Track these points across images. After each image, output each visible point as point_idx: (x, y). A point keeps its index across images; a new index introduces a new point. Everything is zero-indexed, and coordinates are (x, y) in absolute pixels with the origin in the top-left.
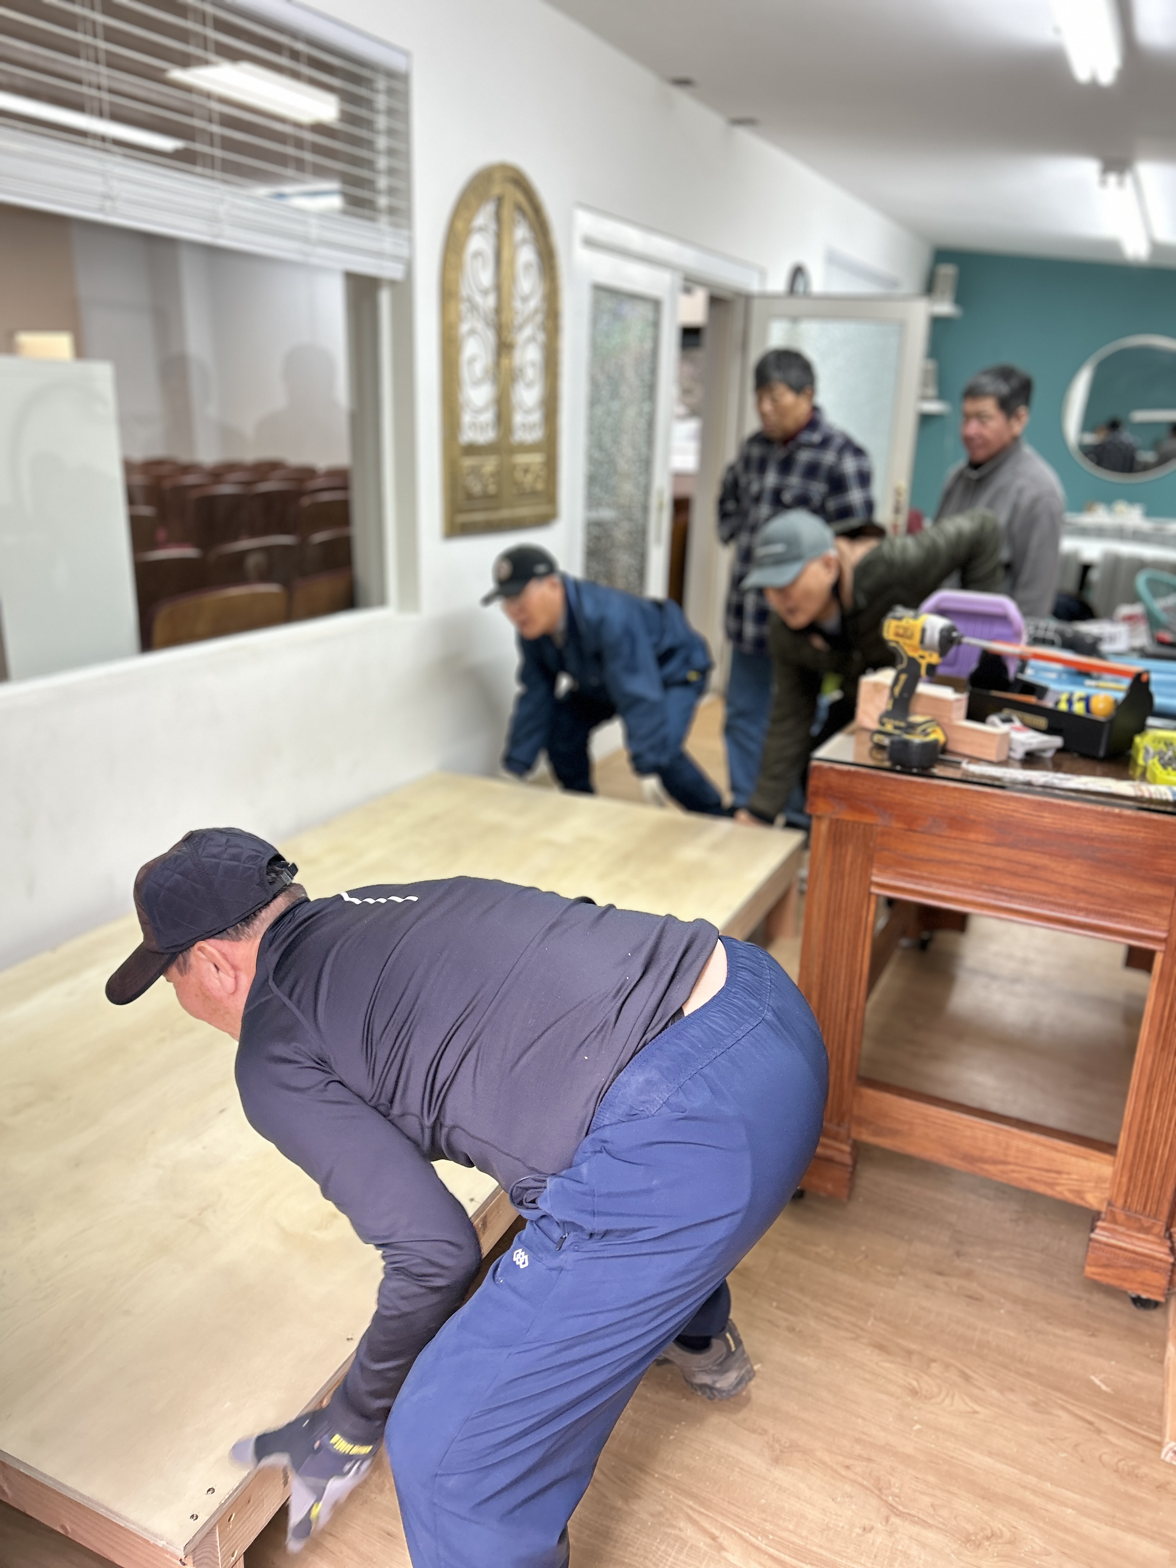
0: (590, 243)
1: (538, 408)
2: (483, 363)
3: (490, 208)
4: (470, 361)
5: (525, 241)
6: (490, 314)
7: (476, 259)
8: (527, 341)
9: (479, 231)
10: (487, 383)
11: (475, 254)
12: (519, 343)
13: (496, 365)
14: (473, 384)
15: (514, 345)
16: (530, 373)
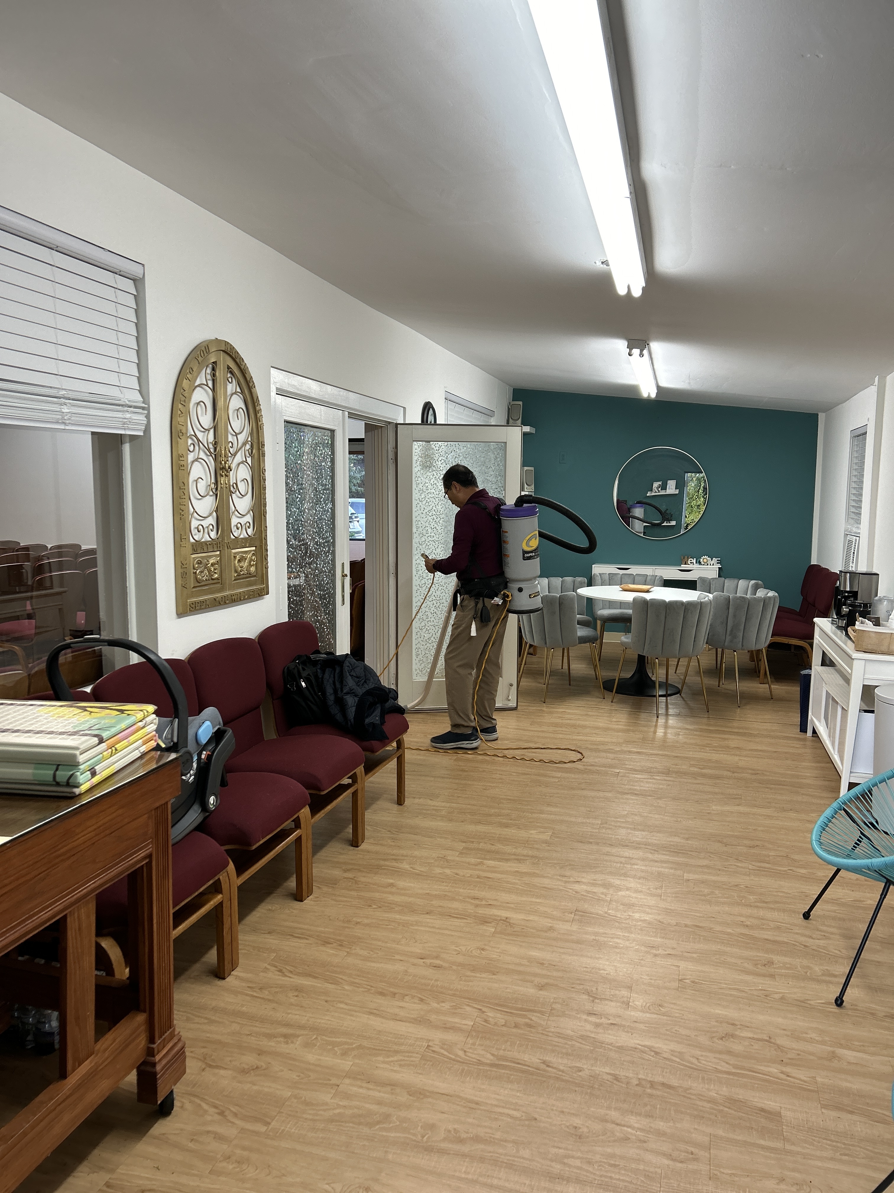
0: (281, 392)
1: (249, 512)
2: (207, 482)
3: (209, 371)
4: (196, 481)
5: (236, 393)
6: (211, 446)
7: (199, 407)
8: (239, 464)
9: (201, 387)
10: (211, 496)
11: (198, 404)
12: (233, 466)
13: (216, 483)
14: (201, 497)
15: (229, 467)
16: (242, 487)
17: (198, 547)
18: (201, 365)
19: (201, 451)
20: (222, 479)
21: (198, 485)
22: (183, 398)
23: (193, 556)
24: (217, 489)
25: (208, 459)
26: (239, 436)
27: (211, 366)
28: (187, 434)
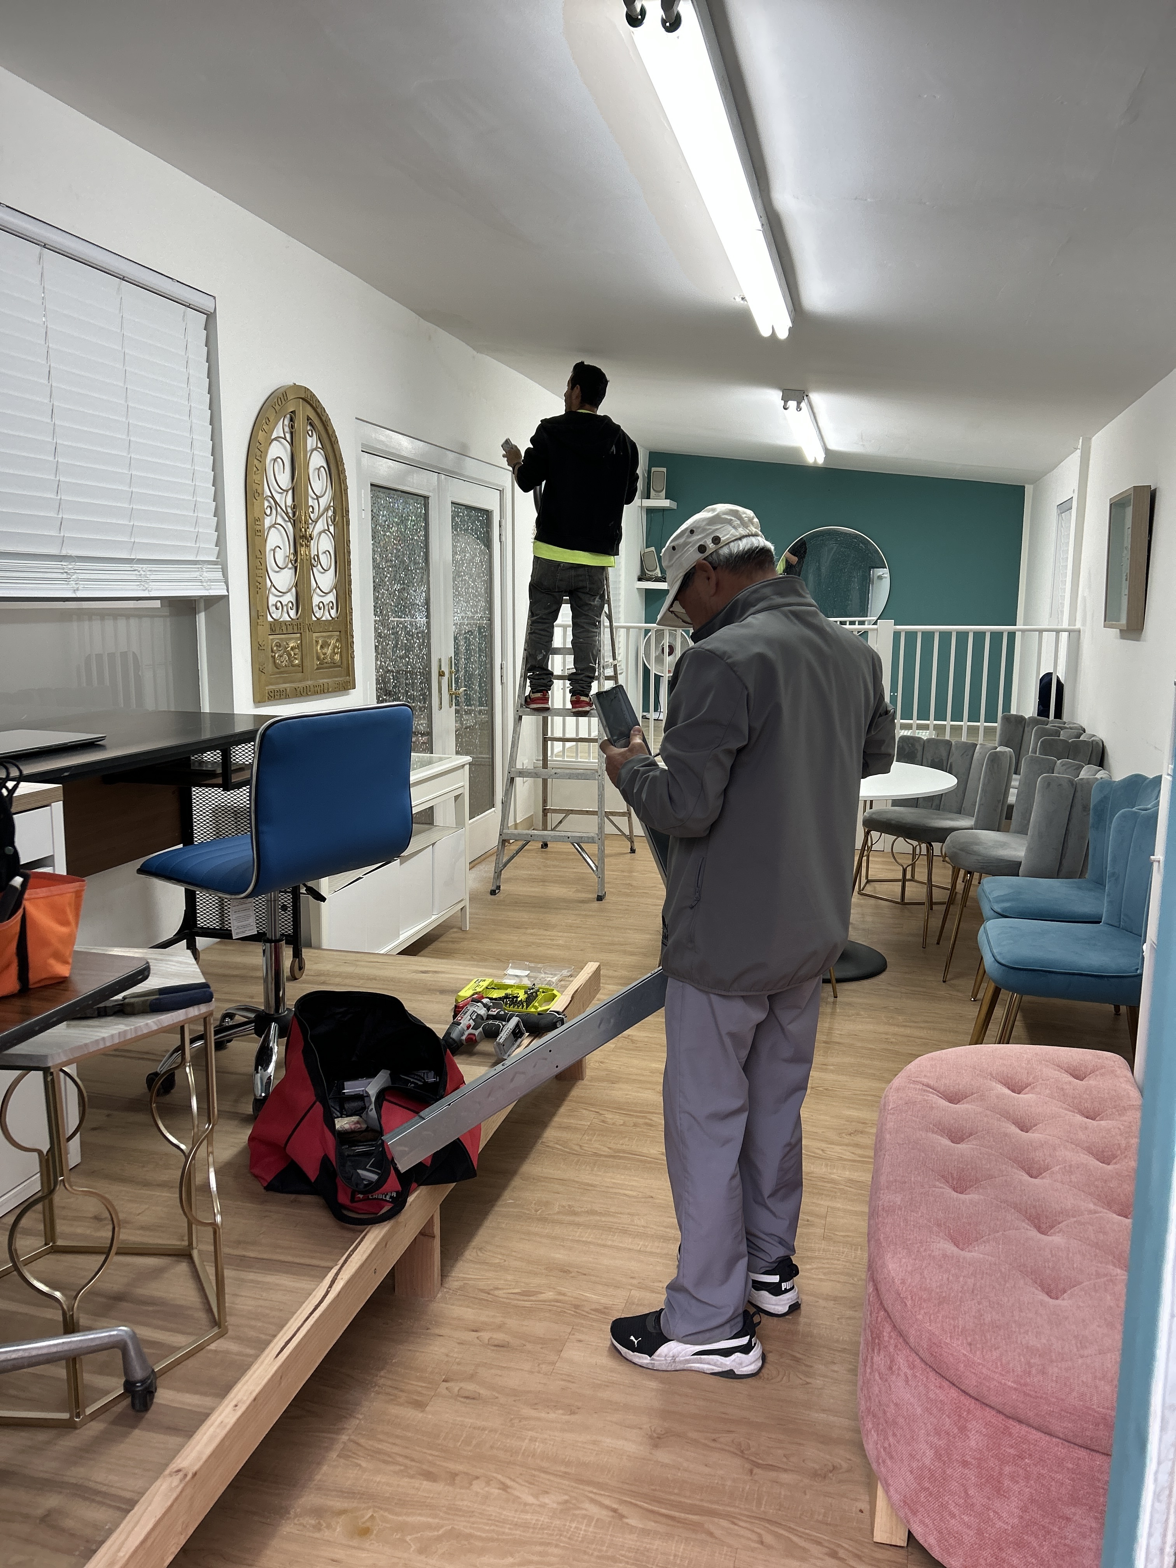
0: (367, 449)
1: (331, 591)
2: (285, 553)
3: (287, 422)
4: (274, 550)
5: (315, 449)
6: (289, 510)
7: (276, 464)
8: (320, 533)
9: (278, 441)
10: (290, 569)
11: (275, 460)
12: (315, 534)
13: (296, 553)
14: (278, 569)
15: (310, 536)
16: (324, 559)
17: (276, 627)
18: (279, 415)
19: (279, 517)
20: (303, 549)
21: (276, 554)
22: (259, 453)
23: (271, 637)
24: (296, 561)
25: (287, 525)
26: (319, 499)
27: (288, 416)
28: (263, 494)
